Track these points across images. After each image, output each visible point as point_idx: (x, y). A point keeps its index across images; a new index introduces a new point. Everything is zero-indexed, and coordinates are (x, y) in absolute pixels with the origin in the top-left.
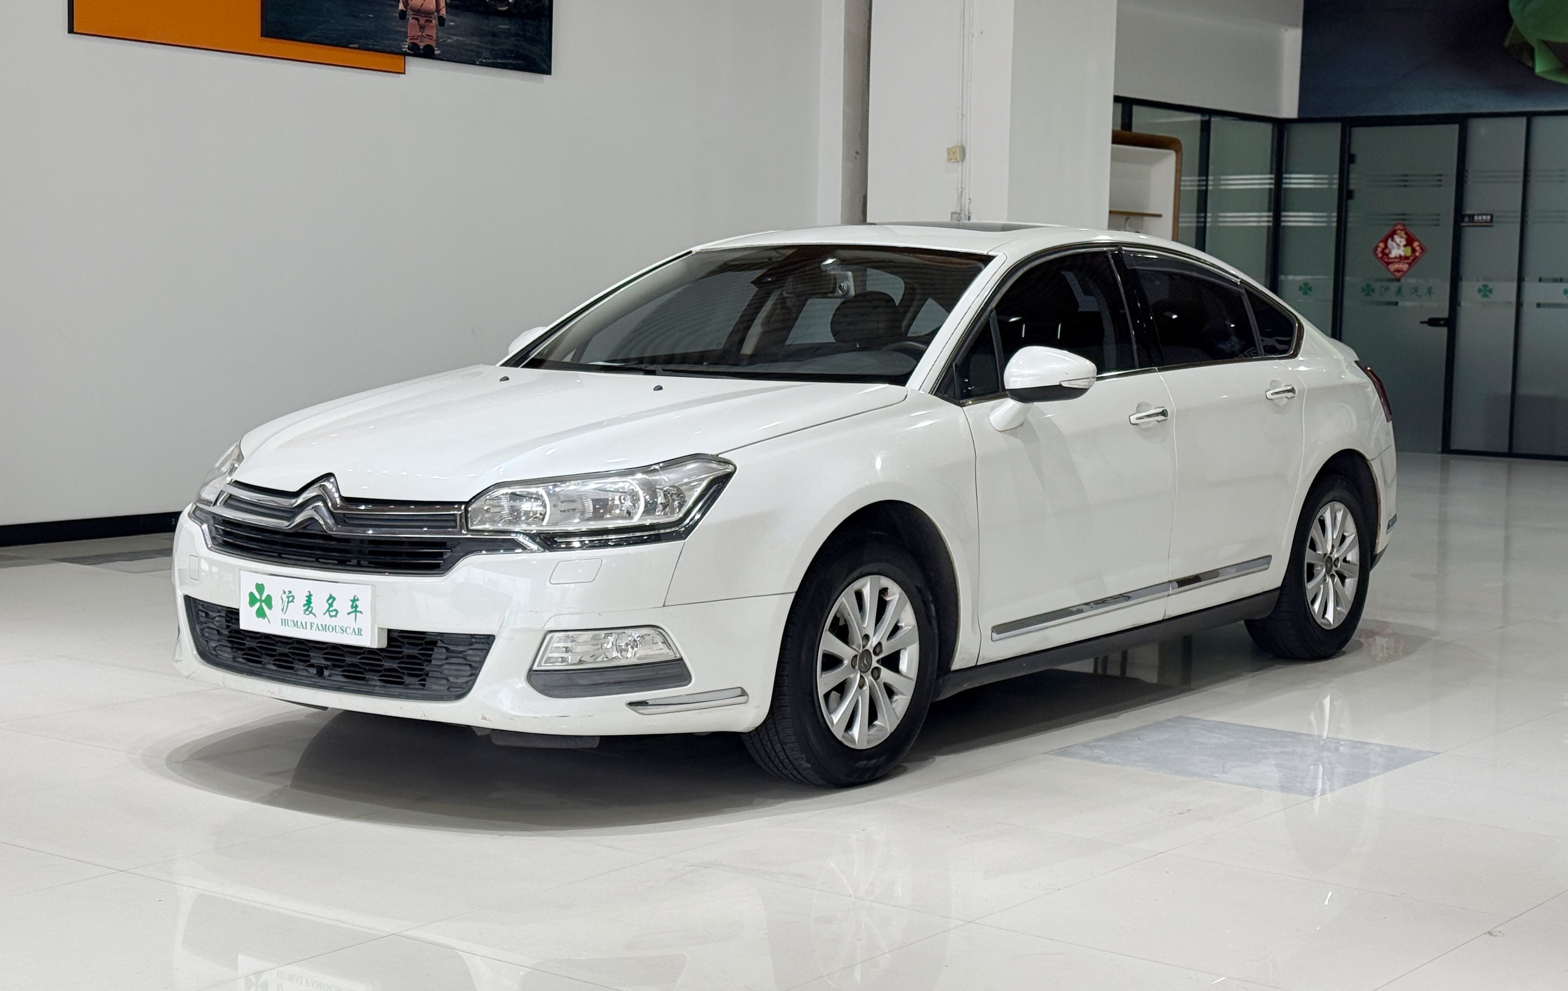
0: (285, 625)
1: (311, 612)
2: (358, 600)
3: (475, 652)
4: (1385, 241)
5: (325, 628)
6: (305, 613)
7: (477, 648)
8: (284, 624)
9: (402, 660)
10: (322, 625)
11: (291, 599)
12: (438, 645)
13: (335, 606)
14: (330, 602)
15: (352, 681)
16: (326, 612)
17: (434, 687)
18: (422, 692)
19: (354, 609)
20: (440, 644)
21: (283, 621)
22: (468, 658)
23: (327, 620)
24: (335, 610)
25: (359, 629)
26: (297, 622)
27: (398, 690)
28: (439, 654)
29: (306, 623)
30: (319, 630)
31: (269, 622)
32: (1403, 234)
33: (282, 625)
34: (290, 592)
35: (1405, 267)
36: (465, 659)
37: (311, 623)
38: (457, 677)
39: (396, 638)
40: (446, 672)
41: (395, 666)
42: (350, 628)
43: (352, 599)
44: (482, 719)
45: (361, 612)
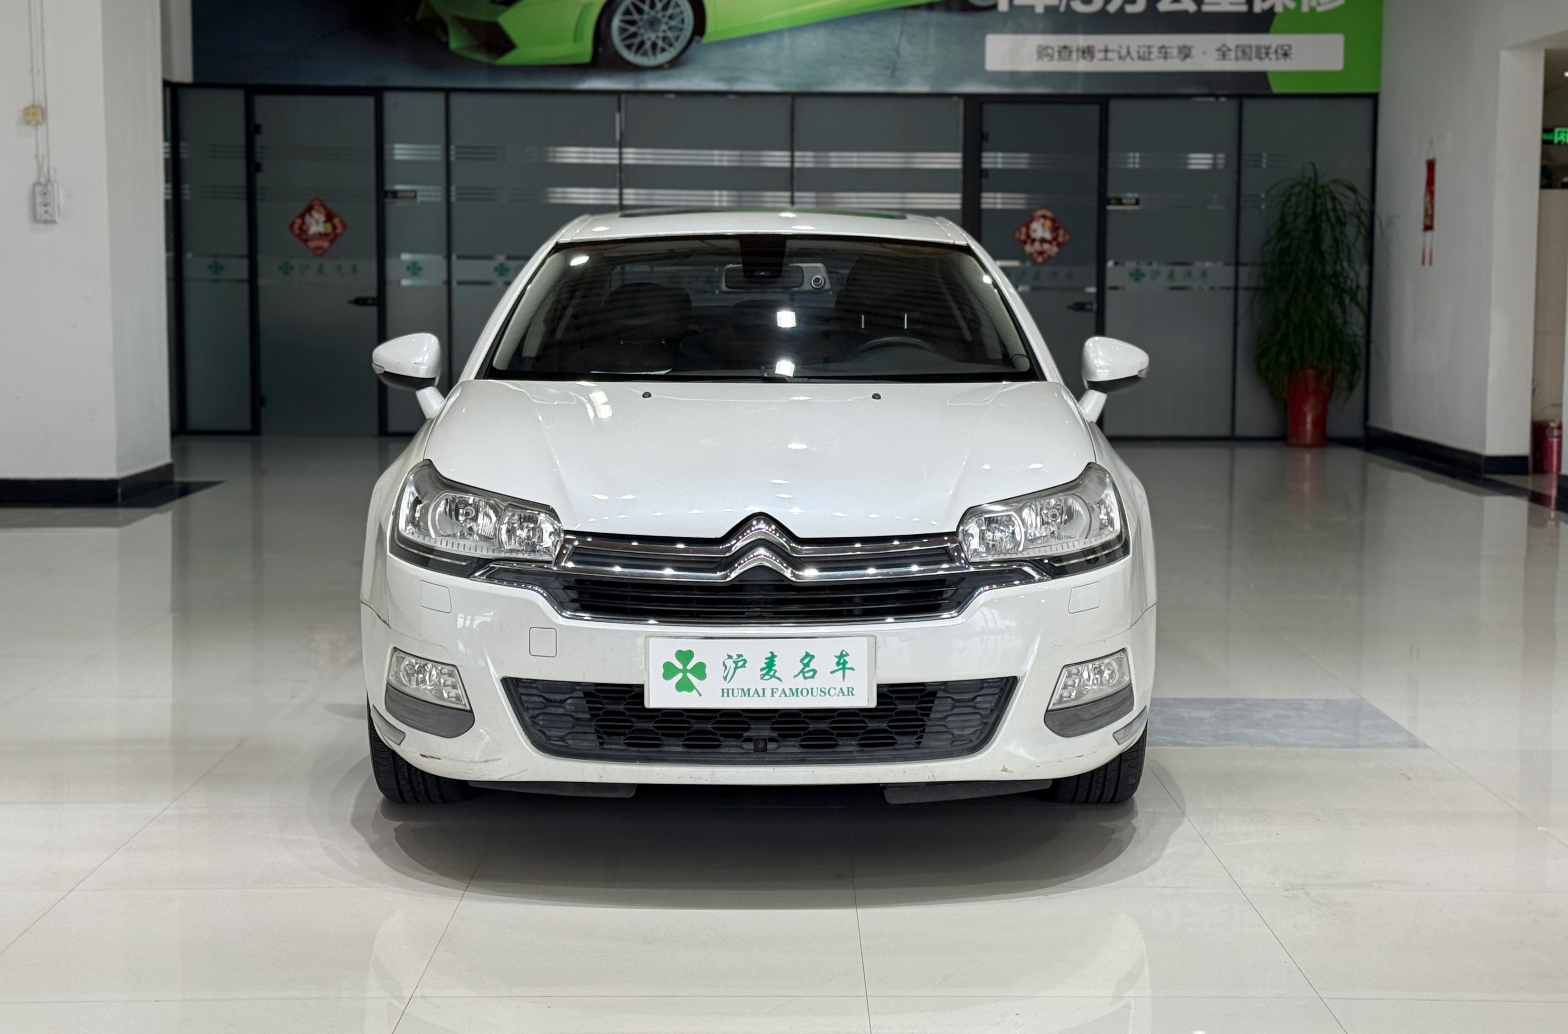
0: (728, 696)
1: (773, 676)
2: (847, 655)
3: (985, 698)
4: (302, 216)
5: (795, 692)
6: (762, 678)
7: (986, 693)
8: (725, 695)
9: (892, 718)
10: (791, 689)
11: (740, 664)
12: (937, 696)
13: (813, 665)
14: (805, 661)
15: (809, 750)
16: (799, 674)
17: (932, 743)
18: (919, 751)
19: (841, 666)
20: (940, 694)
21: (725, 691)
22: (978, 705)
23: (801, 683)
24: (815, 671)
25: (848, 689)
26: (749, 690)
27: (886, 753)
28: (940, 707)
29: (764, 690)
30: (786, 695)
31: (700, 695)
32: (321, 209)
33: (723, 695)
34: (739, 656)
35: (325, 244)
36: (975, 707)
37: (772, 690)
38: (963, 728)
39: (887, 693)
40: (950, 725)
41: (884, 725)
42: (835, 689)
43: (839, 654)
44: (1002, 771)
45: (852, 669)
